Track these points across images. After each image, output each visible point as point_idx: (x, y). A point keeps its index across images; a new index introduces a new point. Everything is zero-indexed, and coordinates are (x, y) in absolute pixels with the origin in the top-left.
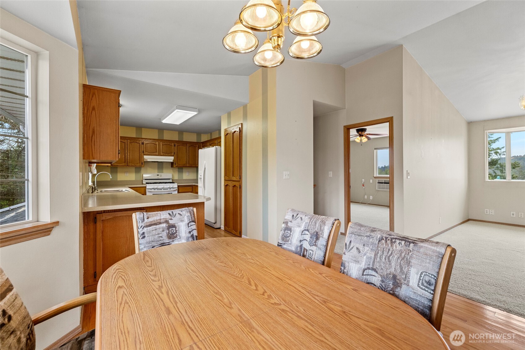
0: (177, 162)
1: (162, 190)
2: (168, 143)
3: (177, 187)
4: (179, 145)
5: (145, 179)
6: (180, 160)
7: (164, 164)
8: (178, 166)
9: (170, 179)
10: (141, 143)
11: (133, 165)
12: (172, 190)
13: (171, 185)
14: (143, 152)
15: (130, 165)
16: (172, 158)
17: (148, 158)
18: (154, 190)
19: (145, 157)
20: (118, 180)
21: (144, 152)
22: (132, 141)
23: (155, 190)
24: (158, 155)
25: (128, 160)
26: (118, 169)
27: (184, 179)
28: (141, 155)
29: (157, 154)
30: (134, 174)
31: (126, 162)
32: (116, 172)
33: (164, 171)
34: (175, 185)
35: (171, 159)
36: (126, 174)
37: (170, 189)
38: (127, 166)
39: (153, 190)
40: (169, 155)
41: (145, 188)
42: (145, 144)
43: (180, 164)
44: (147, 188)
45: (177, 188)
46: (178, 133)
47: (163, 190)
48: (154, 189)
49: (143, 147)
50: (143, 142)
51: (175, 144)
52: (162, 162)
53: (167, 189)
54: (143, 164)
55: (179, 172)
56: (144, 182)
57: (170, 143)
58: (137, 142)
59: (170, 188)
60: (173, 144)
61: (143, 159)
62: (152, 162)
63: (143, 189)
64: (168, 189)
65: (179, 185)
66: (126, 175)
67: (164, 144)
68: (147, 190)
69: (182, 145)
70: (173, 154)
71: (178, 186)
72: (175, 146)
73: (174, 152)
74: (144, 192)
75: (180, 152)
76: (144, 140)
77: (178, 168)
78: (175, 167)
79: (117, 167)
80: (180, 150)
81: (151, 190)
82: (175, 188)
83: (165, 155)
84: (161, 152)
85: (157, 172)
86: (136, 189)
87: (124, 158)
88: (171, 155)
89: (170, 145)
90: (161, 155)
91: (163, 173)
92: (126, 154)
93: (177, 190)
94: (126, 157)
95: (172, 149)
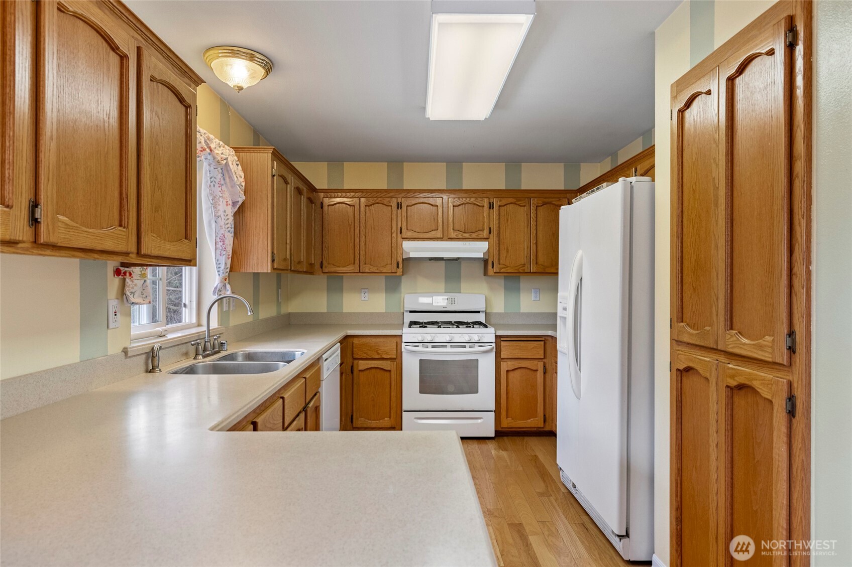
0: (499, 260)
1: (446, 347)
2: (470, 198)
3: (494, 341)
4: (504, 202)
5: (411, 312)
6: (507, 251)
7: (464, 265)
8: (502, 271)
9: (478, 312)
10: (394, 205)
11: (374, 269)
12: (477, 348)
13: (476, 334)
14: (401, 233)
15: (367, 271)
16: (484, 245)
17: (413, 249)
18: (423, 346)
19: (406, 245)
20: (345, 311)
21: (404, 230)
22: (371, 201)
23: (427, 347)
24: (441, 239)
25: (362, 257)
26: (344, 280)
27: (524, 314)
28: (394, 240)
29: (439, 234)
30: (384, 295)
31: (357, 261)
32: (341, 290)
33: (464, 285)
34: (488, 335)
35: (478, 249)
36: (363, 294)
37: (471, 347)
38: (360, 274)
39: (420, 348)
40: (474, 235)
41: (398, 339)
42: (404, 208)
43: (508, 264)
44: (404, 340)
45: (494, 345)
46: (506, 167)
47: (452, 347)
48: (424, 343)
49: (399, 215)
50: (399, 200)
51: (491, 200)
52: (457, 259)
53: (462, 344)
54: (401, 266)
55: (506, 288)
56: (408, 318)
57: (476, 198)
58: (385, 202)
59: (472, 344)
60: (485, 203)
61: (399, 251)
62: (431, 259)
63: (394, 341)
64: (464, 347)
65: (501, 333)
66: (363, 299)
67: (458, 203)
68: (403, 345)
69: (514, 203)
70: (485, 233)
71: (498, 337)
72: (491, 206)
73: (488, 228)
74: (395, 352)
75: (508, 225)
76: (403, 195)
77: (504, 279)
78: (495, 273)
79: (343, 276)
80: (508, 220)
81: (415, 346)
82: (487, 344)
83: (461, 237)
84: (452, 228)
85: (444, 291)
86: (374, 340)
87: (351, 252)
88: (481, 236)
89: (479, 206)
90: (451, 239)
91: (460, 293)
92: (357, 240)
93: (494, 350)
94: (357, 248)
95: (484, 217)
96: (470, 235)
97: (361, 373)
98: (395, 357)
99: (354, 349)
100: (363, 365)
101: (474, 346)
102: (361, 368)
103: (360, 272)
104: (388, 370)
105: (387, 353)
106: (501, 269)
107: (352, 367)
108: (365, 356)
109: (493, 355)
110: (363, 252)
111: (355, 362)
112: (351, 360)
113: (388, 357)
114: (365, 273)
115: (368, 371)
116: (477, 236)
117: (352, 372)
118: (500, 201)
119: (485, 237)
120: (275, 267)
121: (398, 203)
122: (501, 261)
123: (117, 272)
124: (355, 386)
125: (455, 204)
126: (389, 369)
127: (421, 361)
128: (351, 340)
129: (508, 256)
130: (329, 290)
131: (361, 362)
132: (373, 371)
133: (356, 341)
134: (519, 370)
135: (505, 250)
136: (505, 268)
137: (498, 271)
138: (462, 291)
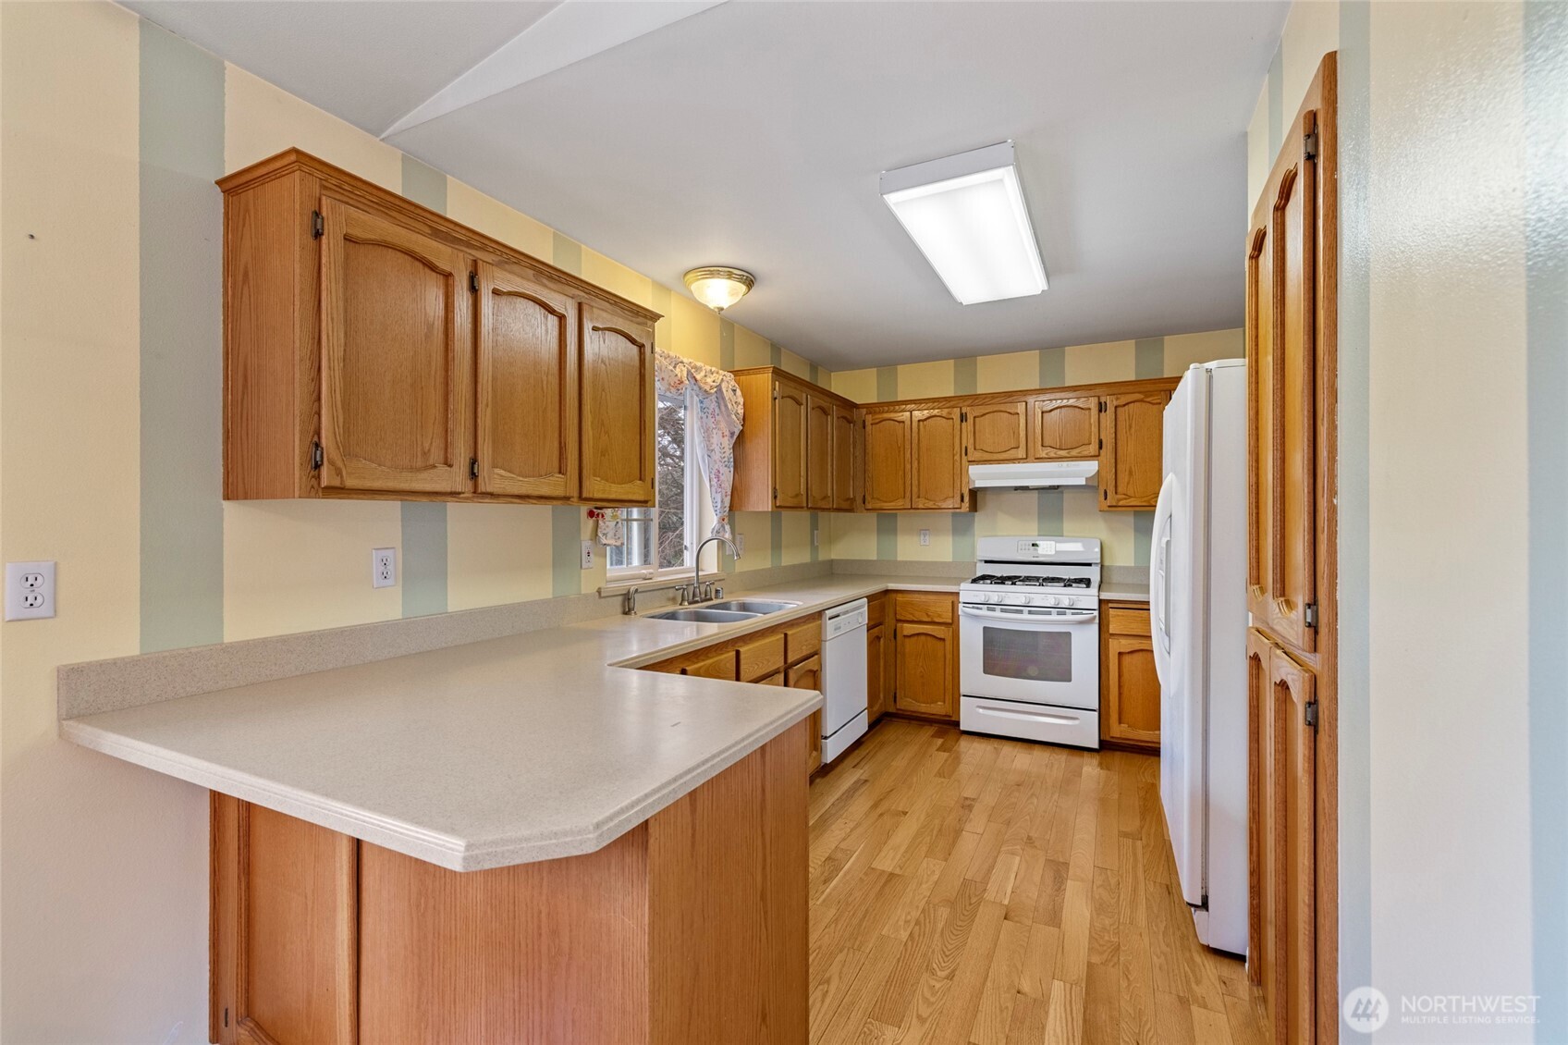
0: (1116, 486)
1: (1021, 612)
2: (1068, 399)
3: (1096, 607)
4: (1123, 400)
5: (986, 562)
6: (1131, 473)
7: (1067, 496)
8: (1121, 503)
9: (1090, 565)
10: (956, 416)
11: (930, 504)
12: (1069, 617)
13: (1063, 595)
14: (966, 454)
15: (921, 506)
16: (1091, 467)
17: (981, 476)
18: (989, 609)
19: (974, 470)
20: (900, 558)
21: (970, 450)
22: (927, 414)
23: (994, 610)
24: (1025, 459)
25: (915, 489)
26: (899, 519)
28: (958, 464)
29: (1021, 453)
30: (950, 539)
31: (908, 494)
32: (893, 531)
33: (1068, 526)
34: (1088, 598)
35: (1080, 472)
36: (922, 537)
37: (1059, 614)
38: (912, 511)
39: (984, 612)
40: (1074, 453)
41: (953, 598)
42: (971, 419)
43: (1130, 492)
44: (962, 600)
45: (1096, 613)
46: (1138, 346)
47: (1030, 612)
48: (991, 606)
49: (964, 431)
50: (964, 410)
51: (1103, 399)
52: (1058, 486)
53: (1046, 610)
54: (966, 499)
55: (1136, 530)
56: (978, 569)
57: (1078, 398)
58: (945, 414)
59: (1062, 610)
60: (1093, 403)
61: (965, 480)
62: (1017, 488)
63: (948, 600)
64: (1050, 613)
65: (1111, 595)
66: (922, 542)
67: (1049, 408)
68: (961, 606)
69: (1142, 401)
70: (1093, 449)
71: (1102, 602)
72: (1102, 408)
73: (1097, 441)
74: (951, 614)
75: (1131, 435)
76: (969, 402)
77: (1135, 515)
78: (1109, 506)
79: (896, 514)
80: (1130, 427)
81: (978, 608)
82: (1084, 612)
83: (1055, 456)
84: (1040, 443)
85: (1037, 534)
86: (923, 598)
87: (901, 482)
88: (1086, 453)
89: (1082, 409)
90: (1039, 459)
91: (1062, 536)
92: (908, 466)
93: (1097, 621)
94: (908, 477)
95: (1091, 424)
96: (1068, 453)
97: (907, 640)
98: (950, 621)
99: (898, 608)
100: (909, 629)
101: (1064, 614)
102: (906, 633)
103: (911, 508)
104: (940, 639)
105: (940, 616)
106: (1119, 500)
107: (895, 630)
108: (911, 618)
109: (1096, 627)
110: (915, 482)
111: (899, 625)
112: (894, 621)
113: (941, 621)
114: (918, 509)
115: (916, 638)
116: (1079, 453)
117: (895, 638)
118: (1117, 399)
119: (1092, 454)
120: (778, 505)
121: (962, 414)
122: (1120, 489)
123: (591, 514)
124: (899, 656)
125: (1045, 409)
126: (942, 637)
127: (985, 628)
128: (894, 595)
129: (1131, 482)
130: (880, 531)
131: (905, 625)
132: (923, 638)
133: (900, 598)
134: (1141, 654)
135: (1127, 473)
136: (1125, 499)
137: (1114, 504)
138: (1065, 534)
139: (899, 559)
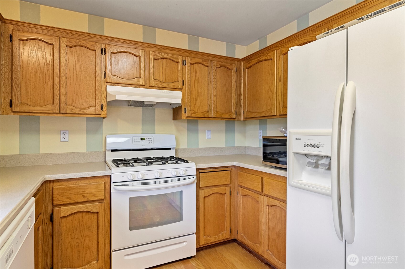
0: (190, 106)
1: (154, 183)
2: (168, 54)
3: (195, 173)
4: (194, 61)
5: (112, 151)
6: (196, 100)
8: (193, 115)
9: (170, 149)
10: (98, 50)
11: (76, 111)
12: (182, 182)
13: (179, 169)
14: (105, 77)
15: (68, 111)
16: (179, 94)
18: (133, 185)
19: (110, 89)
21: (108, 74)
22: (73, 43)
23: (137, 184)
24: (143, 86)
25: (63, 98)
28: (98, 83)
29: (142, 81)
30: (85, 136)
31: (57, 101)
32: (37, 131)
33: (157, 127)
34: (192, 168)
36: (62, 136)
37: (176, 181)
39: (131, 187)
40: (171, 85)
41: (107, 180)
42: (108, 54)
43: (196, 110)
44: (113, 180)
45: (195, 177)
47: (160, 182)
48: (135, 182)
49: (103, 61)
50: (104, 47)
51: (184, 59)
53: (169, 180)
54: (105, 108)
55: (189, 130)
56: (111, 157)
57: (173, 55)
58: (89, 46)
59: (178, 178)
60: (180, 60)
61: (104, 95)
63: (101, 182)
64: (171, 181)
65: (200, 166)
66: (62, 140)
67: (158, 57)
68: (113, 185)
69: (201, 63)
70: (180, 85)
71: (198, 170)
72: (184, 63)
73: (182, 81)
74: (103, 192)
75: (196, 80)
76: (107, 42)
78: (185, 117)
79: (39, 116)
80: (196, 76)
81: (125, 185)
82: (190, 177)
83: (161, 86)
84: (153, 77)
85: (141, 132)
86: (79, 183)
87: (50, 92)
88: (176, 87)
89: (174, 61)
90: (152, 87)
91: (155, 134)
92: (57, 80)
93: (196, 182)
94: (57, 88)
95: (178, 71)
96: (168, 85)
97: (64, 220)
98: (103, 198)
99: (54, 196)
100: (65, 211)
101: (179, 180)
102: (63, 215)
103: (60, 113)
104: (95, 212)
105: (94, 195)
106: (191, 114)
107: (52, 215)
108: (68, 201)
109: (195, 186)
110: (63, 93)
111: (56, 209)
112: (51, 207)
113: (96, 199)
114: (66, 113)
115: (72, 216)
116: (174, 86)
117: (52, 220)
118: (191, 60)
119: (179, 87)
121: (102, 49)
122: (191, 108)
124: (55, 236)
125: (156, 57)
126: (96, 211)
127: (131, 198)
128: (51, 185)
129: (196, 104)
130: (23, 131)
131: (63, 208)
132: (79, 215)
133: (56, 186)
135: (194, 99)
136: (194, 113)
137: (189, 116)
138: (156, 132)
139: (41, 153)
